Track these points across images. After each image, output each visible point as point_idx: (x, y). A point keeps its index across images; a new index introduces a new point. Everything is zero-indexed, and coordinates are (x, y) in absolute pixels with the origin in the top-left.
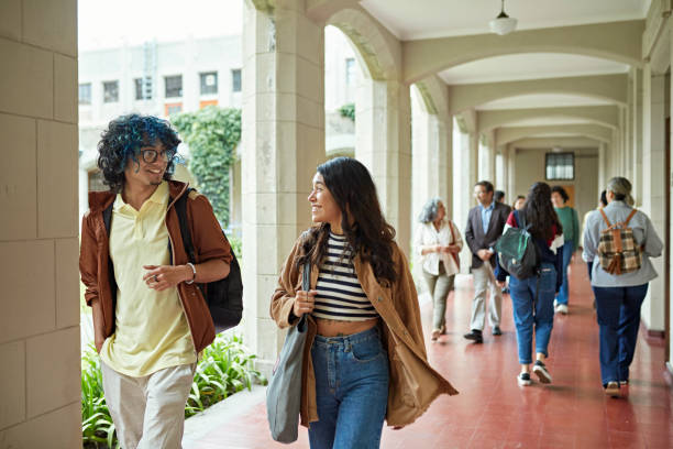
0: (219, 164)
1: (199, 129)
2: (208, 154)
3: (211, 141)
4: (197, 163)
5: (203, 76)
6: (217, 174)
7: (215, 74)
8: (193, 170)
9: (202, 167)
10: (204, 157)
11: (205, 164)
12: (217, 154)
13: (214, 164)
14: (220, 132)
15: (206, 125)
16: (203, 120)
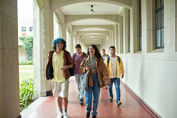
0: (31, 47)
1: (27, 40)
2: (29, 45)
3: (29, 42)
4: (26, 46)
5: (22, 28)
6: (30, 49)
7: (25, 28)
8: (25, 48)
9: (27, 47)
10: (28, 45)
11: (28, 47)
12: (30, 45)
13: (30, 47)
14: (31, 40)
15: (28, 39)
16: (27, 38)
